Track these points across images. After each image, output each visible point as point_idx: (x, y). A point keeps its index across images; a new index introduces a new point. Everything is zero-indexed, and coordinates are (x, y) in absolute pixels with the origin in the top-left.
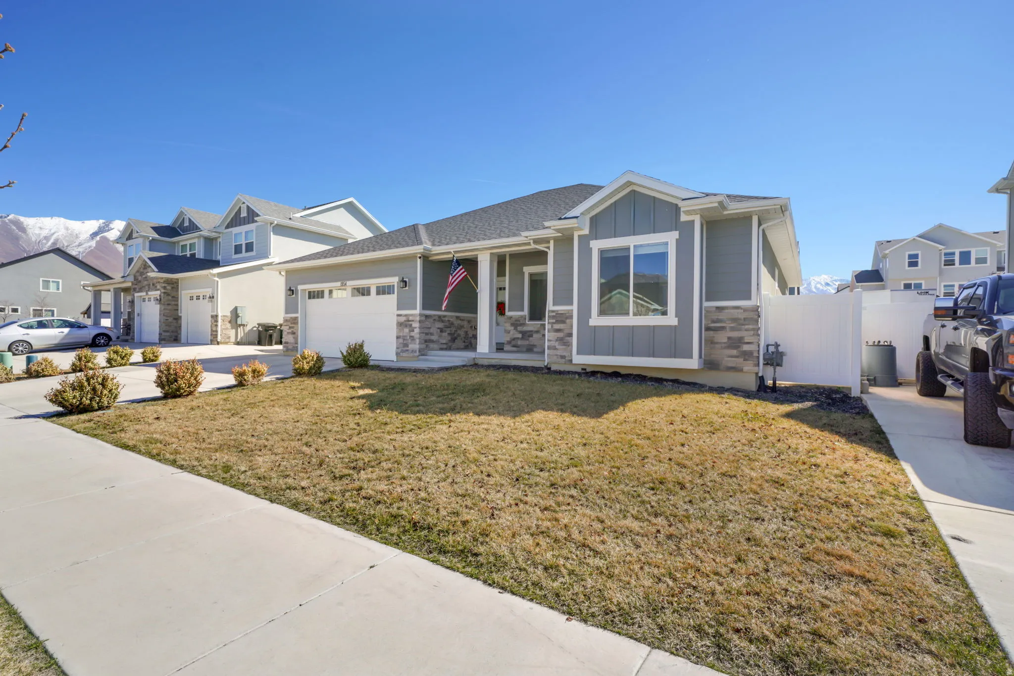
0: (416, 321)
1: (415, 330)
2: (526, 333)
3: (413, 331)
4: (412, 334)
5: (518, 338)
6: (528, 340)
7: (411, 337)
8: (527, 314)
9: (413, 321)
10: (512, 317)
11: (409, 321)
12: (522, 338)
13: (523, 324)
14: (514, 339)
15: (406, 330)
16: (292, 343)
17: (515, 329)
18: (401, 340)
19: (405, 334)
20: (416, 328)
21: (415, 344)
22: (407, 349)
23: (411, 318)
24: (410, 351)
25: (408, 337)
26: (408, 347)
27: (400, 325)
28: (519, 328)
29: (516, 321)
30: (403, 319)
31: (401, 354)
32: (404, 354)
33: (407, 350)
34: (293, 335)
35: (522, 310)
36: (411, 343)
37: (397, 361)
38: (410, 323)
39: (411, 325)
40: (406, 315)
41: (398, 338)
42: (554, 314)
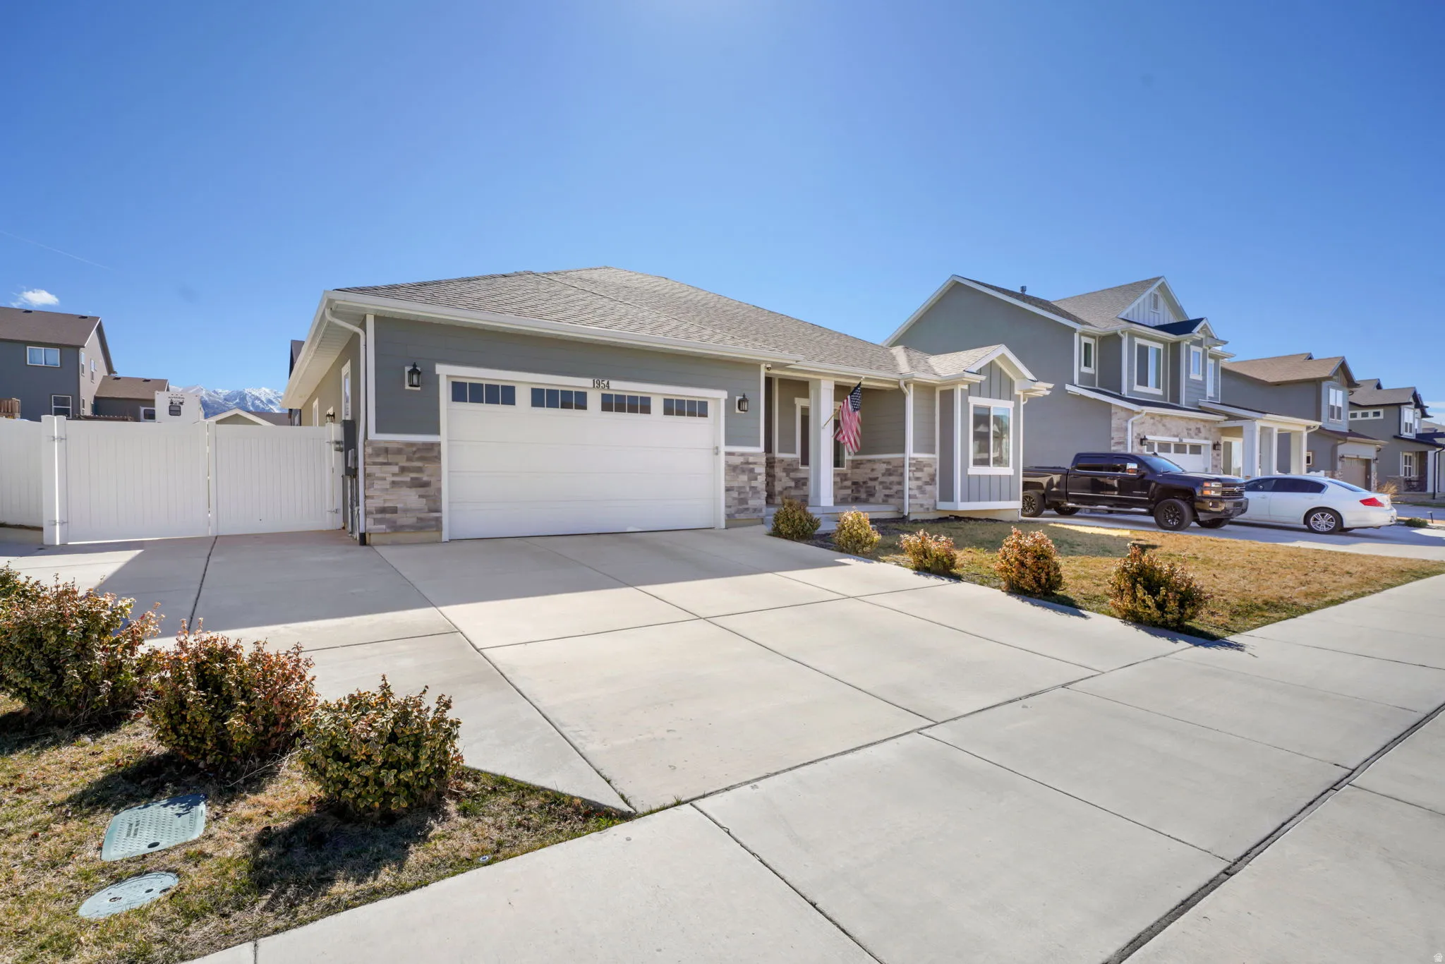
0: (761, 464)
1: (759, 477)
2: (799, 481)
3: (756, 479)
4: (754, 484)
5: (790, 487)
6: (802, 489)
7: (752, 488)
8: (800, 457)
9: (755, 463)
10: (783, 461)
11: (748, 463)
12: (796, 487)
13: (796, 470)
14: (786, 489)
15: (744, 478)
16: (420, 510)
17: (788, 475)
18: (735, 494)
19: (741, 485)
20: (760, 474)
21: (759, 498)
22: (745, 506)
23: (751, 459)
24: (751, 510)
25: (748, 489)
26: (747, 503)
27: (732, 469)
28: (792, 475)
29: (788, 465)
30: (737, 460)
31: (737, 515)
32: (742, 516)
33: (747, 509)
34: (422, 491)
35: (794, 452)
36: (752, 498)
37: (726, 528)
38: (751, 466)
39: (752, 471)
40: (742, 454)
41: (728, 490)
42: (914, 462)
